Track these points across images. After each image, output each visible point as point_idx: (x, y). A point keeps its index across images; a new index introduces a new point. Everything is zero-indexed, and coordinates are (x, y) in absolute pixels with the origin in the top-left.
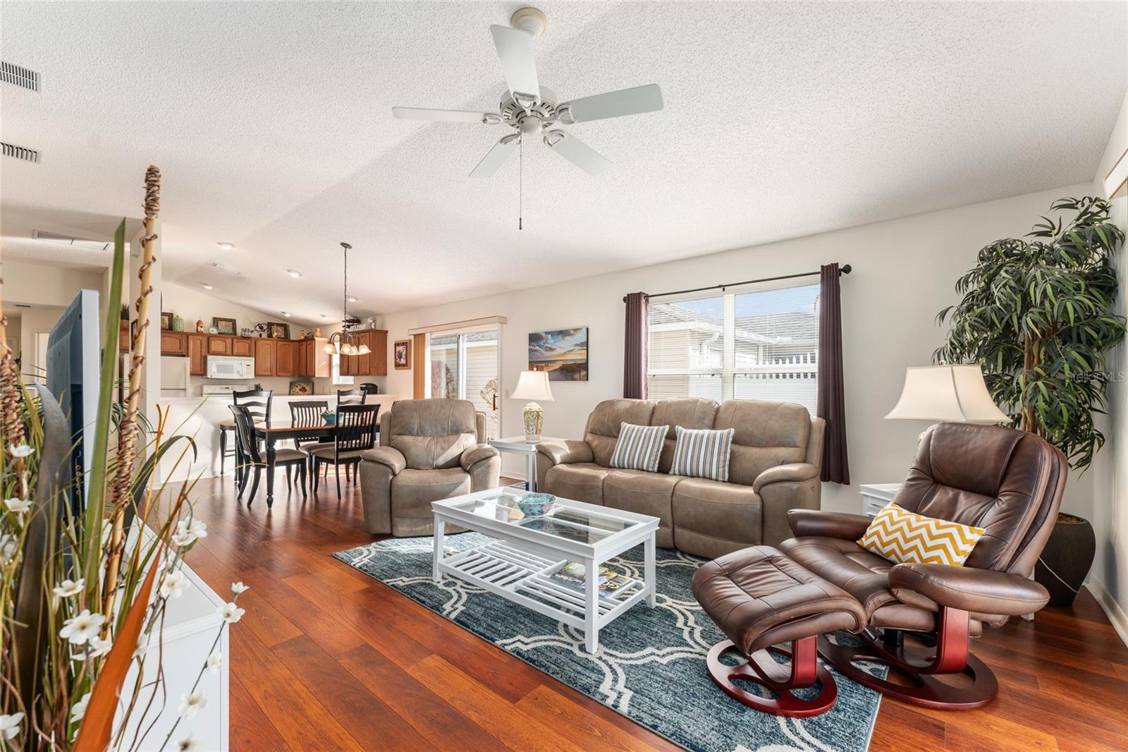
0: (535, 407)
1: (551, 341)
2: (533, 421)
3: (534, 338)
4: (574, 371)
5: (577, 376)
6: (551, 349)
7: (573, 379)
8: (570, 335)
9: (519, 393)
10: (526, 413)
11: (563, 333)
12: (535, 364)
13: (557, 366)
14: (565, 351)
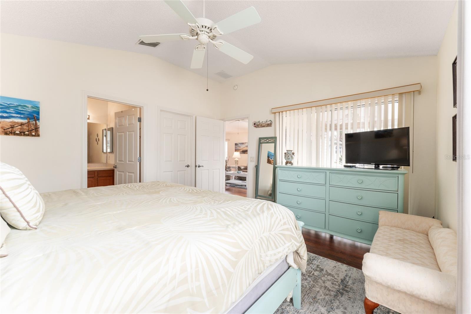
0: (237, 159)
1: (240, 145)
2: (237, 162)
3: (236, 144)
4: (245, 152)
5: (246, 153)
6: (240, 147)
7: (245, 153)
8: (244, 144)
9: (234, 156)
10: (235, 160)
11: (243, 144)
12: (236, 150)
13: (241, 150)
14: (243, 147)
